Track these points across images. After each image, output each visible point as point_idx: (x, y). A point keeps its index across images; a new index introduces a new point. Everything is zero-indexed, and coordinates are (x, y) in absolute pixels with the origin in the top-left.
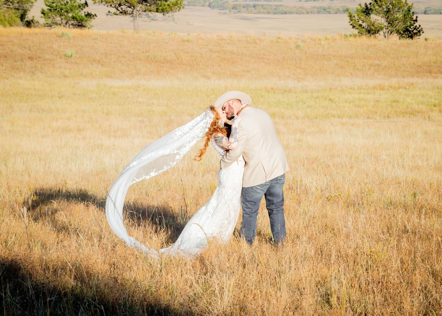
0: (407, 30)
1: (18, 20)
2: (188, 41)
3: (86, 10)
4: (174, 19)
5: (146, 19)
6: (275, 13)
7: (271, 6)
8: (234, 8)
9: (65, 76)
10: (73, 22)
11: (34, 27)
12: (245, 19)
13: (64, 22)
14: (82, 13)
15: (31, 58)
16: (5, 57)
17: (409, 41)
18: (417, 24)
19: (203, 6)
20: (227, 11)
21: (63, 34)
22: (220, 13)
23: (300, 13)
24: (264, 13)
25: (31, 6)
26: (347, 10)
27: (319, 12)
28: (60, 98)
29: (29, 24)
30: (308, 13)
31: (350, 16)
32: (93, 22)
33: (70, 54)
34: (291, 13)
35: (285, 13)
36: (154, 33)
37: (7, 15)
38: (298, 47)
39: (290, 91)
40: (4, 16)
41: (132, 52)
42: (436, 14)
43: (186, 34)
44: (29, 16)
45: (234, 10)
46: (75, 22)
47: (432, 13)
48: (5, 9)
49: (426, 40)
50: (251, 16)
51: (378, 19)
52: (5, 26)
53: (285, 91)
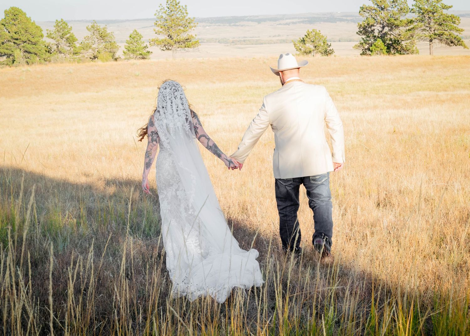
0: (326, 52)
1: (111, 58)
2: (203, 63)
3: (148, 50)
4: (199, 51)
5: (183, 51)
6: (256, 44)
7: (253, 40)
8: (233, 42)
9: (135, 87)
10: (139, 56)
11: (119, 61)
12: (239, 48)
13: (135, 57)
14: (144, 51)
15: (117, 78)
16: (104, 78)
17: (326, 57)
18: (331, 48)
19: (215, 42)
20: (229, 44)
21: (134, 64)
22: (225, 46)
23: (271, 43)
24: (250, 44)
25: (118, 50)
26: (293, 41)
27: (281, 43)
28: (132, 98)
29: (116, 60)
30: (275, 43)
31: (295, 44)
32: (151, 56)
33: (138, 74)
34: (265, 43)
35: (262, 44)
36: (184, 59)
37: (104, 56)
38: (264, 63)
39: (260, 87)
40: (103, 56)
41: (171, 70)
42: (345, 41)
43: (202, 59)
44: (117, 56)
45: (232, 44)
46: (141, 56)
47: (343, 41)
48: (104, 52)
49: (335, 56)
50: (242, 46)
51: (309, 46)
52: (104, 62)
53: (257, 88)
